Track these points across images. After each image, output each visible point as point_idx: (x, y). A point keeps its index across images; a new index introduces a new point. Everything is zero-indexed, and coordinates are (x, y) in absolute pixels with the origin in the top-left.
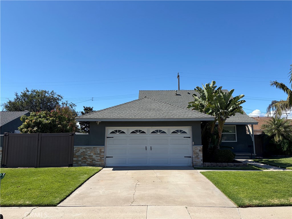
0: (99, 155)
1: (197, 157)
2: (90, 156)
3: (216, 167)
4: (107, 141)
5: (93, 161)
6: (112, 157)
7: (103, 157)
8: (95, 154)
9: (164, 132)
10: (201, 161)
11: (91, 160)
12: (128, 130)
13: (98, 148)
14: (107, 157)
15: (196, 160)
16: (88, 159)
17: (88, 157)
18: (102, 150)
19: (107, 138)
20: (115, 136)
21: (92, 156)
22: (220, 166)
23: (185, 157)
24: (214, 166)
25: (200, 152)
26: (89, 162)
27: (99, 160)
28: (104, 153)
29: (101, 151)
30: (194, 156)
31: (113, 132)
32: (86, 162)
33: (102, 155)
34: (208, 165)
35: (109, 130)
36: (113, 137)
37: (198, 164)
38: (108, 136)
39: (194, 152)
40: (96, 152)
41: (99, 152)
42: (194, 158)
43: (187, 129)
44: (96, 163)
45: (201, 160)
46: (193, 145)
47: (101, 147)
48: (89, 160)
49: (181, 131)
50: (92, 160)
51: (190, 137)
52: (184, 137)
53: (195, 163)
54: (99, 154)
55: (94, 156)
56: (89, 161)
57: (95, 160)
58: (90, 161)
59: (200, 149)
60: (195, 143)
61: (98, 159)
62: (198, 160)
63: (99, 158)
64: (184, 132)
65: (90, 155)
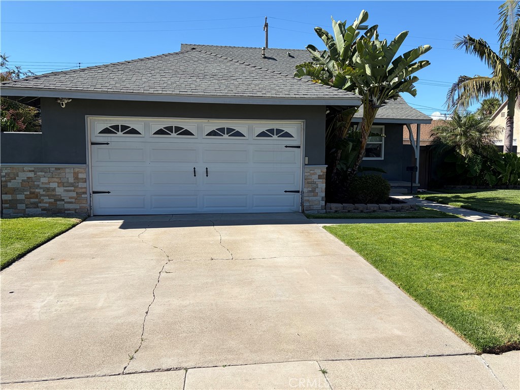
0: (73, 188)
1: (313, 191)
2: (48, 189)
3: (354, 212)
4: (93, 154)
5: (58, 203)
6: (109, 192)
7: (85, 193)
8: (61, 184)
9: (238, 134)
10: (322, 200)
11: (53, 200)
12: (147, 126)
13: (69, 171)
14: (94, 192)
15: (311, 198)
16: (42, 198)
17: (44, 193)
18: (81, 176)
19: (92, 144)
20: (113, 140)
21: (54, 190)
22: (362, 212)
23: (286, 192)
24: (349, 211)
25: (321, 180)
26: (47, 205)
27: (73, 200)
28: (86, 182)
29: (76, 178)
30: (305, 190)
31: (106, 131)
32: (40, 205)
33: (82, 188)
34: (336, 208)
35: (96, 124)
36: (108, 144)
37: (315, 207)
38: (95, 140)
39: (307, 181)
40: (65, 180)
41: (71, 180)
42: (305, 195)
43: (294, 127)
44: (67, 206)
45: (322, 197)
46: (306, 165)
47: (78, 168)
48: (46, 199)
49: (279, 131)
50: (56, 200)
51: (299, 147)
52: (286, 147)
53: (309, 204)
54: (72, 185)
55: (60, 191)
56: (46, 203)
57: (63, 200)
58: (50, 203)
59: (322, 174)
60: (311, 160)
61: (71, 198)
62: (314, 198)
63: (74, 194)
64: (287, 135)
65: (47, 186)
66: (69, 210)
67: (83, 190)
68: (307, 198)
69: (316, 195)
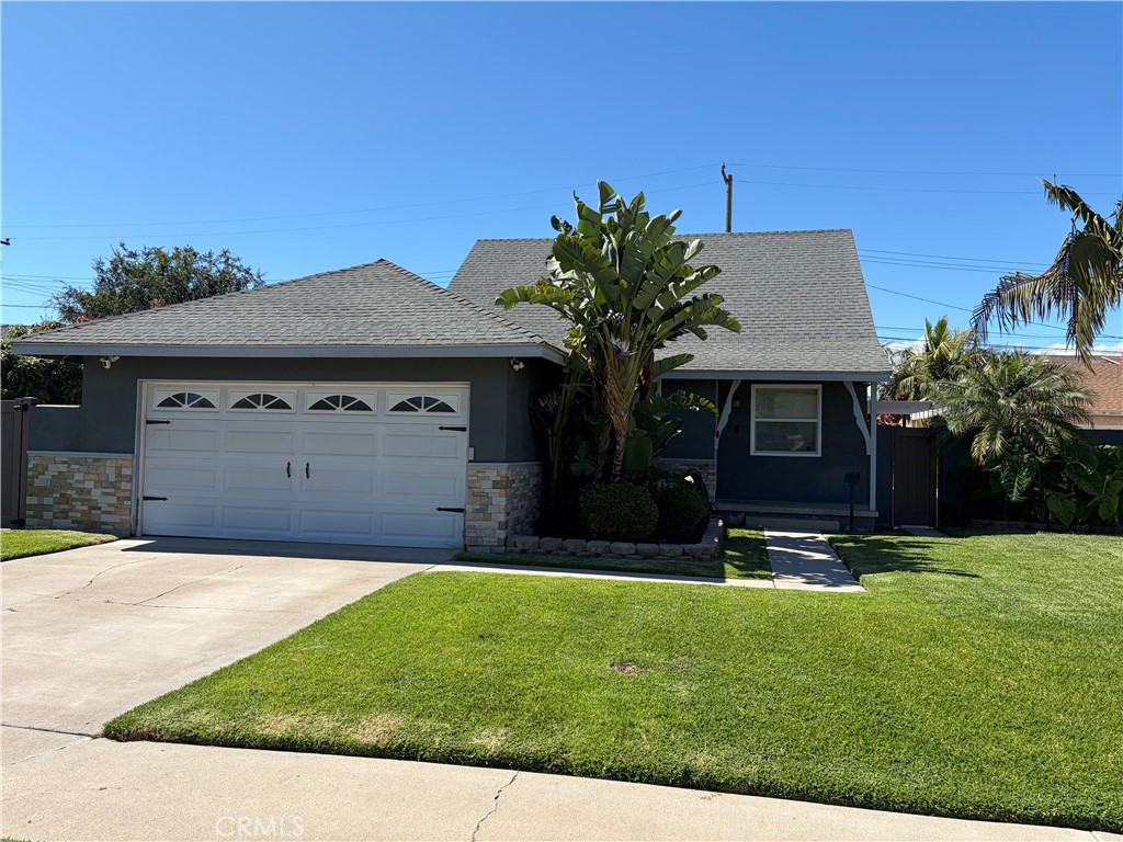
0: (113, 491)
1: (483, 509)
2: (80, 491)
3: (557, 554)
4: (148, 438)
5: (93, 512)
6: (165, 499)
7: (129, 499)
8: (99, 484)
9: (361, 406)
10: (500, 529)
11: (86, 508)
12: (224, 395)
13: (111, 463)
14: (145, 498)
15: (477, 524)
16: (74, 503)
17: (77, 496)
18: (125, 472)
19: (148, 422)
20: (176, 415)
21: (89, 492)
22: (574, 554)
23: (439, 509)
24: (549, 552)
25: (497, 491)
26: (79, 515)
27: (112, 509)
28: (131, 481)
29: (119, 475)
30: (469, 508)
31: (168, 403)
32: (71, 514)
33: (124, 491)
34: (523, 544)
35: (154, 392)
36: (168, 422)
37: (486, 541)
38: (152, 417)
39: (474, 492)
40: (104, 478)
41: (112, 478)
42: (469, 516)
43: (455, 394)
44: (104, 518)
45: (500, 523)
46: (470, 461)
47: (123, 459)
48: (79, 506)
49: (429, 401)
50: (91, 508)
51: (464, 429)
52: (441, 428)
53: (474, 535)
54: (112, 485)
55: (96, 494)
56: (78, 511)
57: (100, 508)
58: (83, 512)
59: (499, 479)
60: (480, 456)
61: (109, 505)
62: (485, 524)
63: (113, 500)
64: (445, 408)
65: (82, 486)
66: (106, 524)
67: (127, 494)
68: (471, 523)
69: (488, 519)
